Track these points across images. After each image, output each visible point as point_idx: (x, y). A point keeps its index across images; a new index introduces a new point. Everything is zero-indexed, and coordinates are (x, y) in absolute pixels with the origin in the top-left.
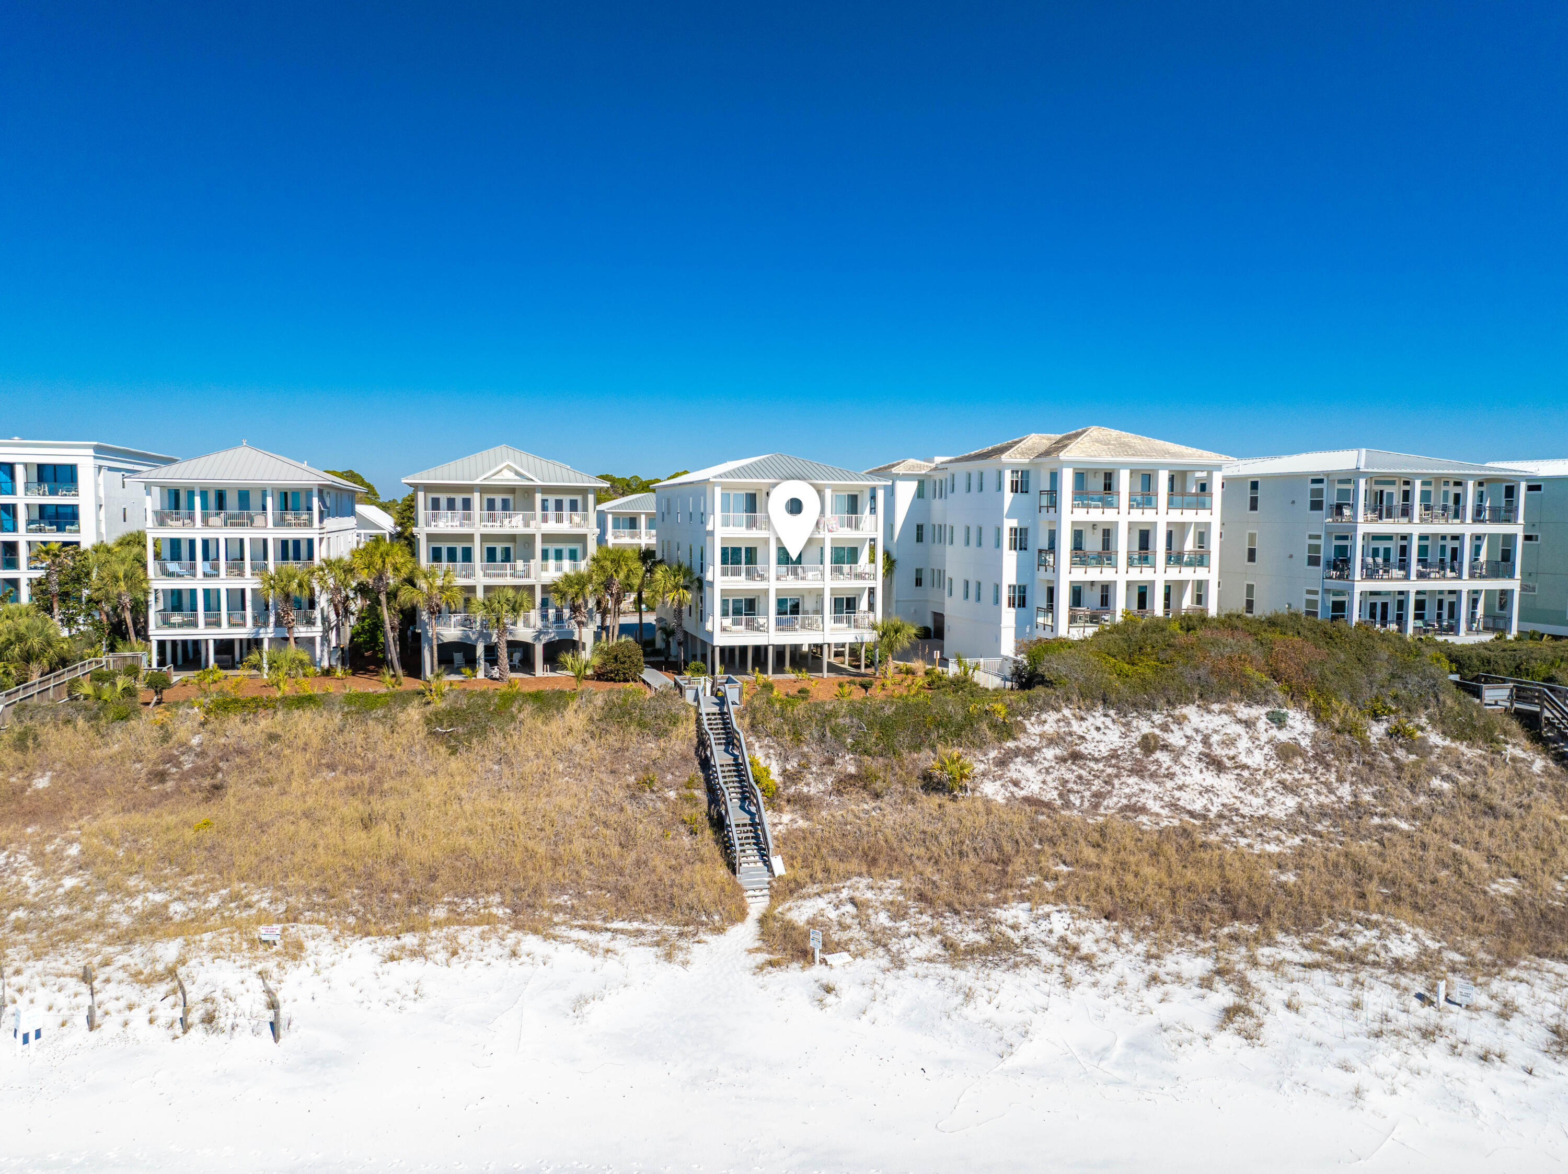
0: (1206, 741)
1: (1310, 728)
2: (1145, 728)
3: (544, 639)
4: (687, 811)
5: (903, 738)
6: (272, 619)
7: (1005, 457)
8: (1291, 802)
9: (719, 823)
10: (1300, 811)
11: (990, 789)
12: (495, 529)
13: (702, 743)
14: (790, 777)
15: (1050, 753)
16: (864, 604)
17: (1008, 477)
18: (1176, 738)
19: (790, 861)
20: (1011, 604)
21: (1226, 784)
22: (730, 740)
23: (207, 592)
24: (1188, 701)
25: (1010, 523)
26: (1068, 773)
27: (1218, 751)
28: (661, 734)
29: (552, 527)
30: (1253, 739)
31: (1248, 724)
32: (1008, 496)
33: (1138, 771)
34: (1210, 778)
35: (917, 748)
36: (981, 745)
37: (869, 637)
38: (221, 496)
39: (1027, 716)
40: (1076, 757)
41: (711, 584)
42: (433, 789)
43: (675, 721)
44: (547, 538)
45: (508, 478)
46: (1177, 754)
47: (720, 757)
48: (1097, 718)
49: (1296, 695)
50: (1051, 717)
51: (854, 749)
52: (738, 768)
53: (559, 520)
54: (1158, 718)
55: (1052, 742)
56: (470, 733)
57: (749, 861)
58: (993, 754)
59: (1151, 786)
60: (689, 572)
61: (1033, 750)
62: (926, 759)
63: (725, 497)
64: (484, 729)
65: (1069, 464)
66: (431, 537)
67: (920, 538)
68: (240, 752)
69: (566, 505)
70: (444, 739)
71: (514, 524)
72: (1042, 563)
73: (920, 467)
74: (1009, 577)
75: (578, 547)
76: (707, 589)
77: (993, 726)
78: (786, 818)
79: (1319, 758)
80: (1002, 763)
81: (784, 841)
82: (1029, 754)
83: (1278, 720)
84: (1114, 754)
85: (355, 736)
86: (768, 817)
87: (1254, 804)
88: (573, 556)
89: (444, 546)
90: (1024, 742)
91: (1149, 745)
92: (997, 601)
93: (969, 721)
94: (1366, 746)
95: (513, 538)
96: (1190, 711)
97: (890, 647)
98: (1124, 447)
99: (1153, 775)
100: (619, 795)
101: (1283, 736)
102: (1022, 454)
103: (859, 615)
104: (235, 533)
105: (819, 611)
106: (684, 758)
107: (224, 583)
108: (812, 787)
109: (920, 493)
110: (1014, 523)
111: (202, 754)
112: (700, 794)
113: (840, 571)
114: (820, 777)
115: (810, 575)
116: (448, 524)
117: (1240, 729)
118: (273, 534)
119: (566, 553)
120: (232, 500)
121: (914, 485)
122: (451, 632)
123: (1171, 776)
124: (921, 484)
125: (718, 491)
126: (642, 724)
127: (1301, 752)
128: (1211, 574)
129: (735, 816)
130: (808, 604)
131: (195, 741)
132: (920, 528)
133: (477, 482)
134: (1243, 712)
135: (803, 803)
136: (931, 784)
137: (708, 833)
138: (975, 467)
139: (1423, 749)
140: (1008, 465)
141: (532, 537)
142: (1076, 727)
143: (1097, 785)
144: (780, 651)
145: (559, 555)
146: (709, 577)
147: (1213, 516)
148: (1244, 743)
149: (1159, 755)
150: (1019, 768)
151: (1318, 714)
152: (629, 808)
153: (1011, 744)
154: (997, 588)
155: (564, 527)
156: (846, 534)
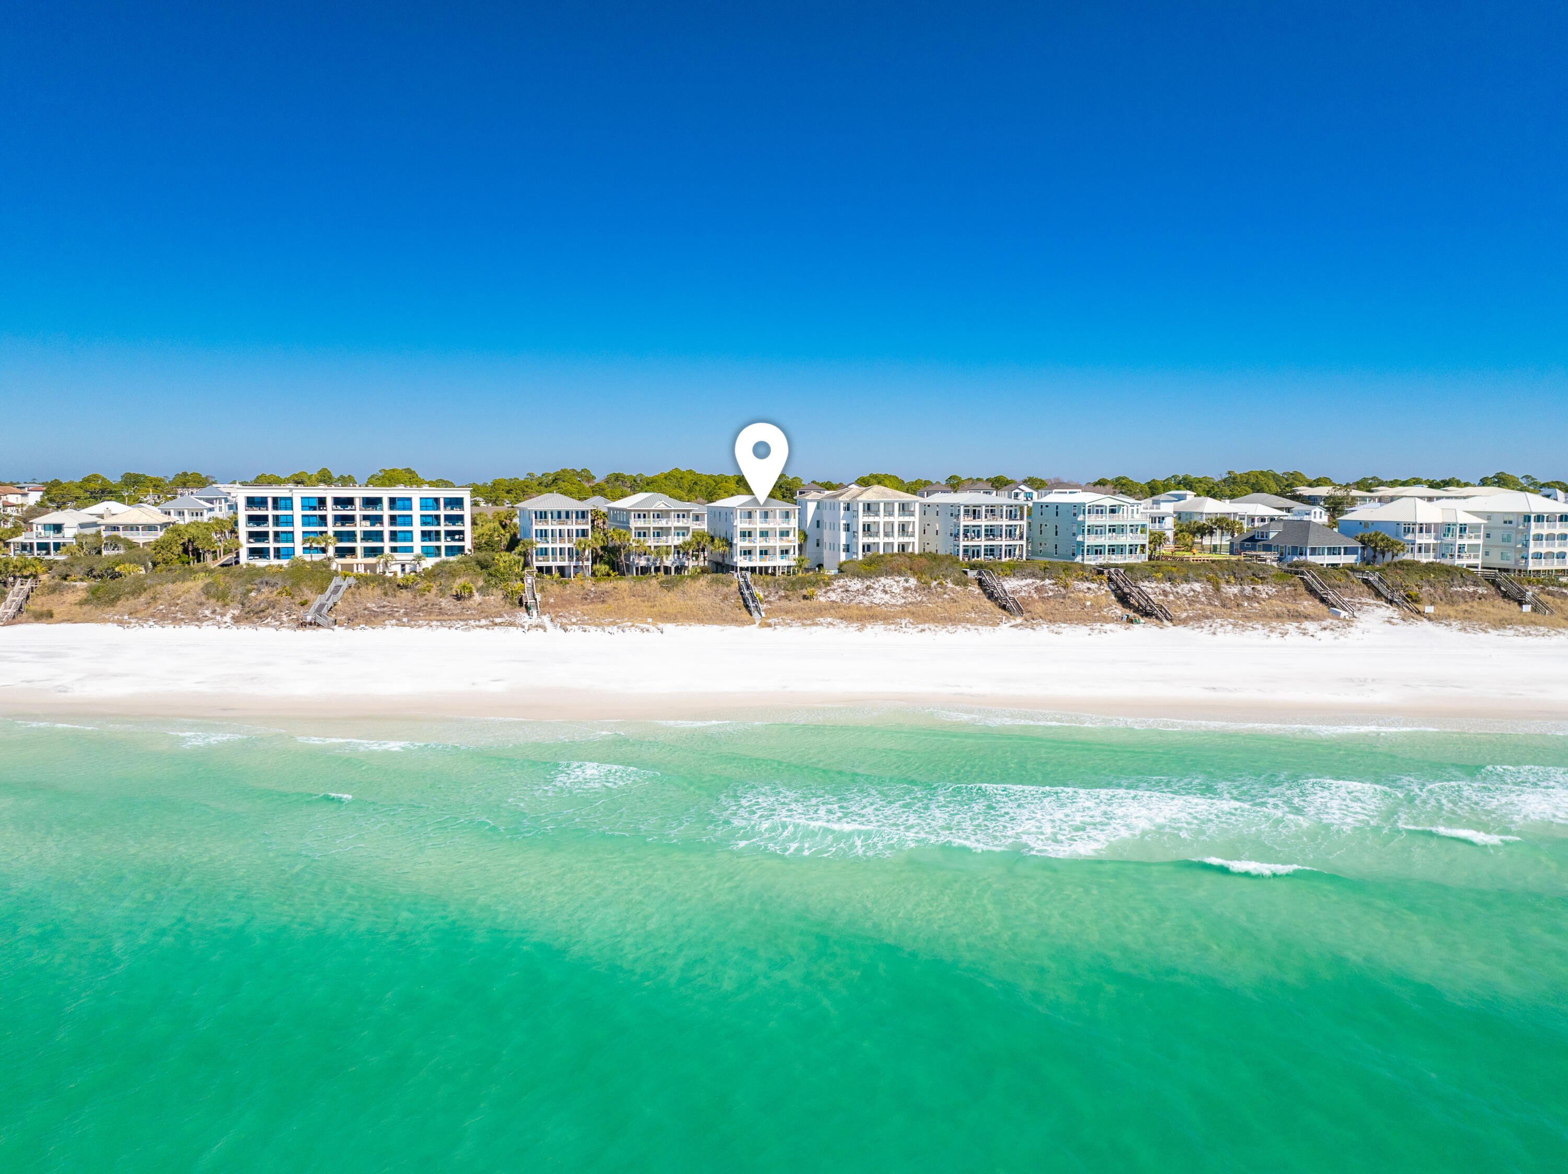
0: (884, 586)
1: (915, 583)
2: (868, 583)
3: (675, 565)
4: (738, 604)
5: (798, 586)
6: (575, 559)
7: (840, 499)
8: (903, 601)
9: (747, 607)
10: (905, 603)
11: (821, 599)
12: (656, 525)
13: (740, 589)
14: (766, 597)
15: (840, 590)
16: (792, 552)
17: (842, 505)
18: (876, 586)
19: (766, 614)
20: (844, 550)
21: (887, 597)
22: (748, 587)
23: (553, 548)
24: (882, 576)
25: (843, 522)
26: (844, 595)
27: (887, 589)
28: (728, 586)
29: (677, 524)
30: (898, 586)
31: (898, 582)
32: (842, 512)
33: (864, 594)
34: (883, 595)
35: (802, 589)
36: (820, 588)
37: (793, 563)
38: (559, 513)
39: (835, 580)
40: (847, 591)
41: (736, 544)
42: (668, 600)
43: (732, 582)
44: (676, 528)
45: (662, 507)
46: (875, 590)
47: (746, 592)
48: (855, 581)
49: (915, 574)
50: (842, 581)
51: (784, 589)
52: (751, 594)
53: (678, 521)
54: (872, 581)
55: (841, 587)
56: (673, 586)
57: (756, 614)
58: (823, 590)
59: (866, 598)
60: (727, 540)
61: (835, 589)
62: (805, 592)
63: (741, 513)
64: (677, 585)
65: (861, 501)
66: (636, 528)
67: (818, 526)
68: (607, 592)
69: (681, 516)
70: (666, 588)
71: (663, 523)
72: (854, 536)
73: (818, 496)
74: (843, 541)
75: (685, 531)
76: (734, 547)
77: (824, 583)
78: (765, 606)
79: (916, 591)
80: (826, 593)
81: (765, 611)
82: (834, 590)
83: (907, 581)
84: (858, 590)
85: (639, 587)
86: (760, 606)
87: (893, 601)
88: (683, 535)
89: (642, 532)
90: (833, 587)
91: (868, 588)
92: (839, 550)
93: (817, 581)
94: (930, 588)
95: (661, 528)
96: (882, 579)
97: (800, 566)
98: (884, 494)
99: (868, 595)
100: (718, 601)
101: (907, 585)
102: (847, 497)
103: (790, 556)
104: (562, 527)
105: (775, 554)
106: (735, 592)
107: (558, 546)
108: (772, 599)
109: (818, 507)
110: (844, 522)
111: (596, 593)
112: (741, 601)
113: (782, 540)
114: (774, 596)
115: (771, 541)
116: (641, 523)
117: (895, 583)
118: (574, 527)
119: (681, 534)
120: (563, 515)
121: (815, 504)
122: (643, 563)
123: (872, 595)
124: (818, 503)
125: (738, 511)
126: (723, 583)
127: (911, 589)
128: (916, 540)
129: (751, 604)
130: (770, 552)
131: (593, 589)
132: (818, 522)
133: (653, 508)
134: (897, 579)
135: (769, 602)
136: (805, 597)
137: (744, 609)
138: (832, 500)
139: (946, 587)
140: (841, 501)
141: (670, 528)
142: (849, 583)
143: (851, 598)
144: (761, 568)
145: (678, 534)
146: (735, 542)
147: (916, 519)
148: (895, 587)
149: (871, 590)
150: (831, 594)
151: (919, 580)
152: (722, 604)
153: (829, 588)
154: (839, 545)
155: (681, 524)
156: (785, 526)
